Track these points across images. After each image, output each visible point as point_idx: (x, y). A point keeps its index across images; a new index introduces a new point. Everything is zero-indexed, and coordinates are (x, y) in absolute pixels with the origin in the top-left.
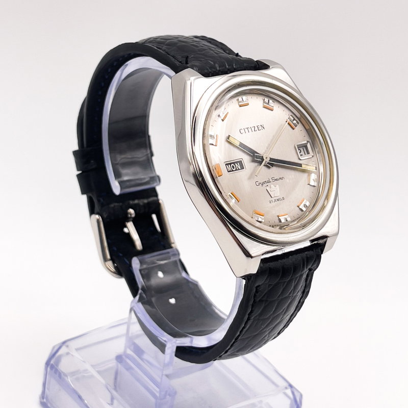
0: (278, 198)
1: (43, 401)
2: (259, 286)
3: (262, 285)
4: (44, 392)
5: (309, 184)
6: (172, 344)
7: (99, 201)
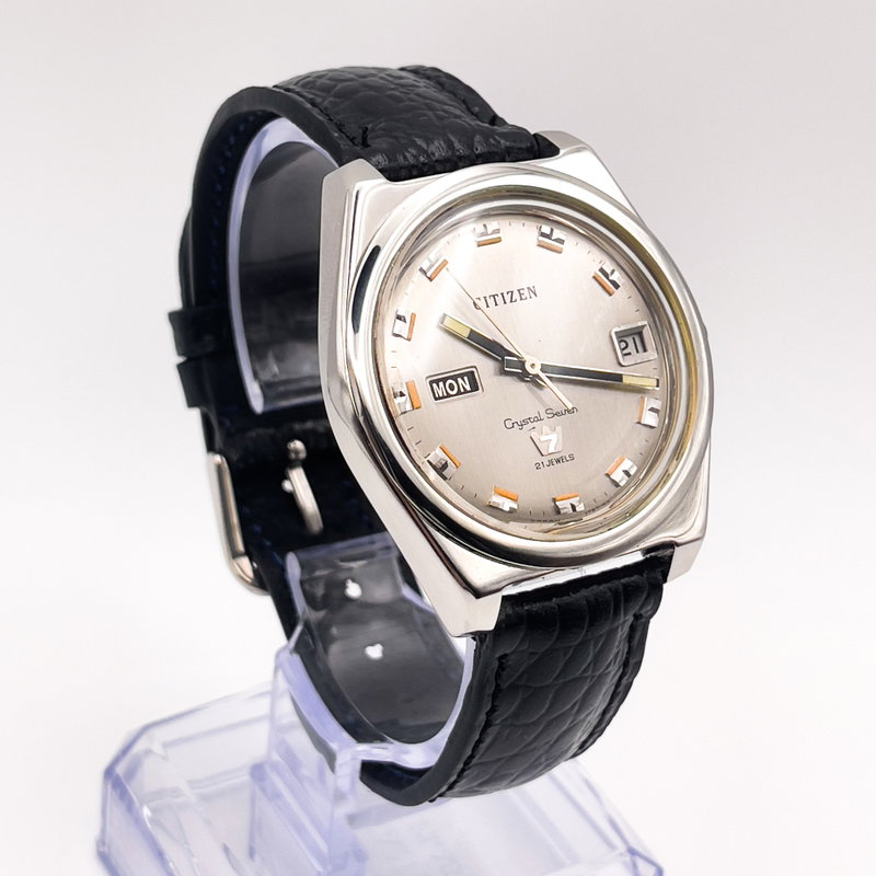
0: (558, 456)
1: (101, 850)
2: (504, 656)
3: (512, 653)
4: (103, 831)
5: (639, 423)
6: (354, 753)
7: (221, 424)
